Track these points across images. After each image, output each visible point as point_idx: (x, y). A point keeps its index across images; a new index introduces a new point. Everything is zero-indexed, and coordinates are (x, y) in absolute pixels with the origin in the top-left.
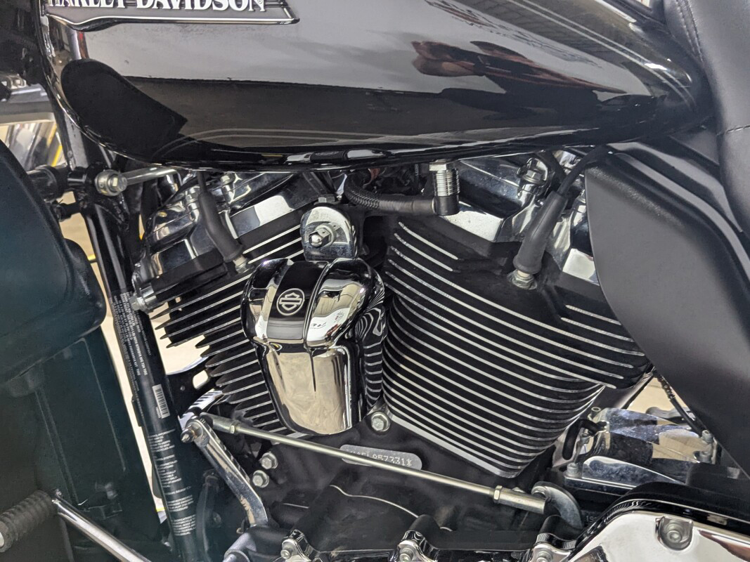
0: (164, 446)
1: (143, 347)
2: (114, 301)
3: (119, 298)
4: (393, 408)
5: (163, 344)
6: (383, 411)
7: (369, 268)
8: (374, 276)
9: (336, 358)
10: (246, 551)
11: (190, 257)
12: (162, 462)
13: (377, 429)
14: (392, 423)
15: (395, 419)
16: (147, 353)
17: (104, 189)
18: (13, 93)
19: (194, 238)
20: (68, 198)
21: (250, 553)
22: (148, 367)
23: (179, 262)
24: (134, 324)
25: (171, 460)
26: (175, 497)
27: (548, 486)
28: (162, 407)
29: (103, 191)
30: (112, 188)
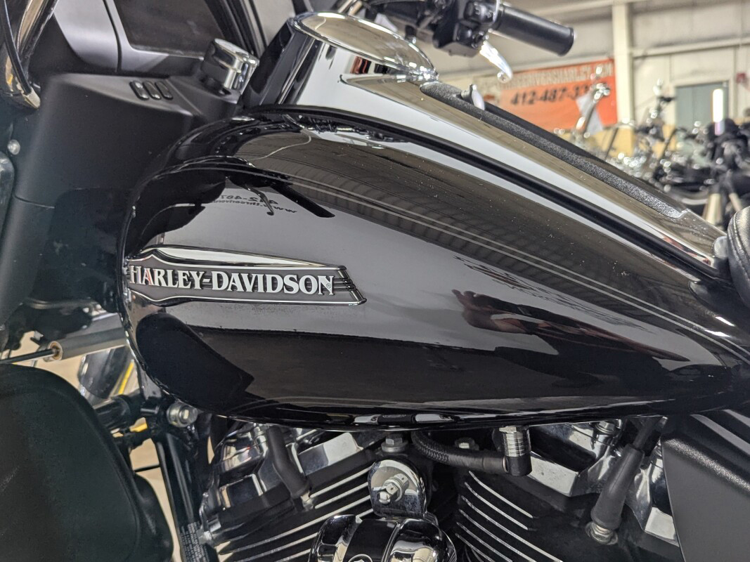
2: (181, 532)
3: (186, 529)
7: (440, 532)
8: (445, 538)
11: (257, 494)
17: (176, 421)
18: (95, 319)
19: (262, 472)
20: (140, 426)
23: (246, 496)
24: (200, 556)
29: (174, 423)
30: (182, 420)
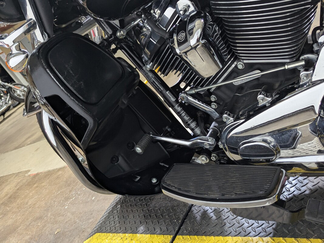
0: (179, 109)
1: (157, 81)
2: (142, 71)
3: (143, 70)
4: (242, 58)
5: (162, 76)
6: (240, 61)
7: (202, 12)
9: (203, 45)
10: (215, 126)
11: (154, 43)
12: (181, 115)
13: (241, 68)
14: (244, 63)
15: (245, 61)
16: (159, 82)
17: (120, 36)
18: (83, 23)
19: (153, 36)
20: (113, 46)
21: (217, 127)
22: (162, 87)
23: (152, 47)
24: (151, 76)
25: (183, 112)
26: (190, 124)
27: (305, 55)
28: (172, 97)
29: (121, 38)
30: (122, 35)
